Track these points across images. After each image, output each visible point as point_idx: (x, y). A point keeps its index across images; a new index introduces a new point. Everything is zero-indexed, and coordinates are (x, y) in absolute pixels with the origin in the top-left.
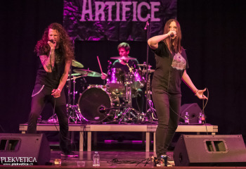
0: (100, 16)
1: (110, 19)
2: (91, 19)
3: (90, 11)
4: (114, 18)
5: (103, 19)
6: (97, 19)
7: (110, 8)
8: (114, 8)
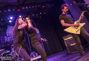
0: (9, 40)
1: (11, 40)
2: (7, 41)
3: (7, 40)
4: (12, 39)
5: (10, 40)
6: (8, 41)
7: (11, 38)
8: (12, 38)
